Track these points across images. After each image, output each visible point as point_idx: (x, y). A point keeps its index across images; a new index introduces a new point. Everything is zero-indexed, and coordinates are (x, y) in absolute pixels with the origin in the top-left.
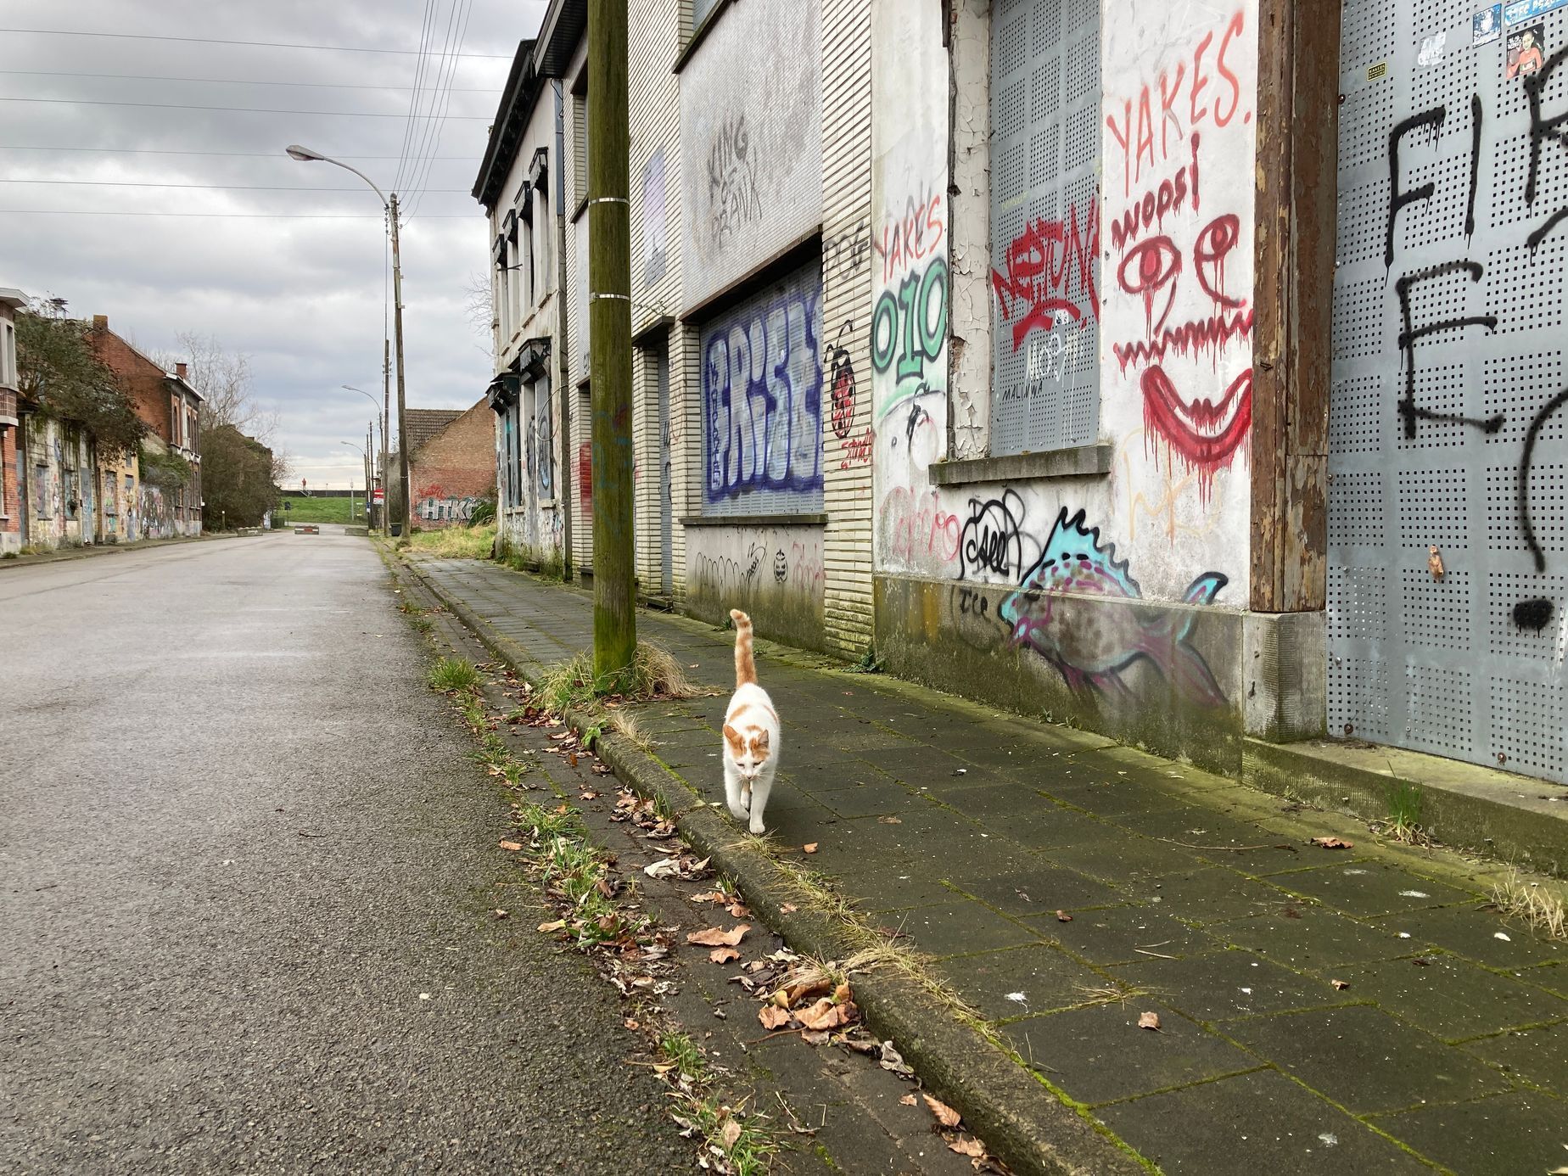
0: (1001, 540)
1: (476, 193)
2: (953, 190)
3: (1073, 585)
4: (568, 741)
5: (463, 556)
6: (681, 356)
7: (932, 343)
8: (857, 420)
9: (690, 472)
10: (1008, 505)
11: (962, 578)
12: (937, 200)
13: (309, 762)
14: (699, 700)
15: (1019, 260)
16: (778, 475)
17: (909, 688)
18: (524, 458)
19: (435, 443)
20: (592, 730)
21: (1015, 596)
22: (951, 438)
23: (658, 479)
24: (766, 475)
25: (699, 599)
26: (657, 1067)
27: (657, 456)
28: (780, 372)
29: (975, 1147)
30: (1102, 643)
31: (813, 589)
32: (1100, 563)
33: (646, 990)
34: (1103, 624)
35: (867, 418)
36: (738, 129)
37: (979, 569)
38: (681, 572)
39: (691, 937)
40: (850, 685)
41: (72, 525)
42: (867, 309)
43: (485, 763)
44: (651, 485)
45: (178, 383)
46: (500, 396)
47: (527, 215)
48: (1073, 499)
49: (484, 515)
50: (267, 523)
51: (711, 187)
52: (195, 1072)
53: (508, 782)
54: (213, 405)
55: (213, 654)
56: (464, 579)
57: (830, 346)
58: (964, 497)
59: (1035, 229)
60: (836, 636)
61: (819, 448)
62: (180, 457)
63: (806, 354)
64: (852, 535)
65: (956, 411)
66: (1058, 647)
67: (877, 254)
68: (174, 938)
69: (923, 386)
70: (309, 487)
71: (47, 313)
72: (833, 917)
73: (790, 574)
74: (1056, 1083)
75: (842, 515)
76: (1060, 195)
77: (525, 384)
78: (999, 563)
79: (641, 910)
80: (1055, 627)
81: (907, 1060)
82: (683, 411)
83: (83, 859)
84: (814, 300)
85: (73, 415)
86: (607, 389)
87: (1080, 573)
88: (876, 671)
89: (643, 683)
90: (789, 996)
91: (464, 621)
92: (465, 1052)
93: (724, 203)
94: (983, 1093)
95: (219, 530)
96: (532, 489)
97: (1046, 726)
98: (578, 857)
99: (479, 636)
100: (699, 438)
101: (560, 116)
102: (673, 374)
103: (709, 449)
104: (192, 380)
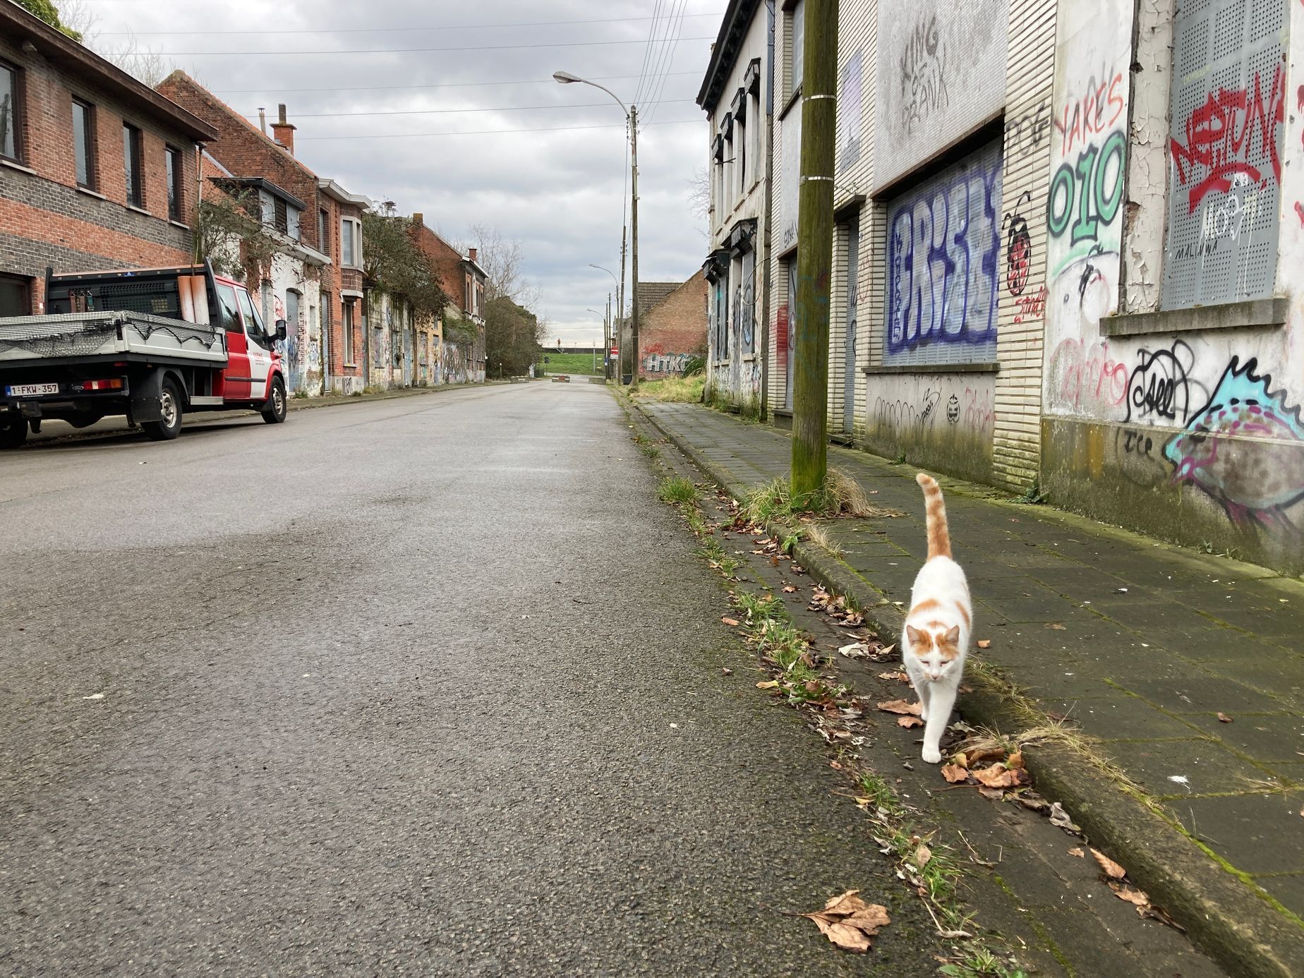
0: (1169, 387)
1: (699, 101)
2: (1135, 67)
3: (1241, 428)
4: (770, 546)
5: (679, 400)
6: (870, 229)
7: (1107, 208)
8: (1031, 280)
9: (874, 328)
10: (1177, 354)
11: (1127, 420)
12: (1119, 78)
13: (577, 549)
14: (880, 519)
15: (1199, 129)
16: (954, 329)
17: (1074, 519)
18: (730, 320)
19: (659, 310)
20: (790, 538)
21: (1180, 437)
22: (1123, 293)
23: (845, 335)
24: (942, 330)
25: (876, 437)
26: (858, 799)
27: (845, 315)
28: (959, 239)
29: (1139, 898)
30: (1269, 481)
31: (983, 429)
32: (1271, 408)
33: (844, 742)
34: (1270, 465)
35: (1041, 277)
36: (930, 29)
37: (1145, 413)
38: (862, 414)
39: (880, 705)
40: (1016, 513)
41: (397, 372)
42: (1046, 180)
43: (706, 558)
44: (838, 340)
45: (470, 263)
46: (713, 269)
47: (741, 118)
48: (1244, 349)
49: (695, 367)
50: (532, 373)
51: (903, 82)
52: (516, 759)
53: (725, 574)
54: (494, 281)
55: (502, 468)
56: (681, 418)
57: (1009, 215)
58: (1135, 346)
59: (1217, 99)
60: (1003, 471)
61: (994, 305)
62: (471, 321)
63: (984, 222)
64: (1022, 382)
65: (1129, 269)
66: (1222, 485)
67: (1057, 130)
68: (493, 666)
69: (1097, 247)
70: (563, 345)
71: (382, 213)
72: (1006, 700)
73: (962, 416)
74: (1218, 852)
75: (1013, 364)
76: (1244, 65)
77: (734, 258)
78: (1166, 407)
79: (837, 681)
80: (1220, 467)
81: (1074, 819)
82: (870, 276)
83: (428, 607)
84: (994, 174)
85: (399, 290)
86: (811, 257)
87: (1249, 417)
88: (1040, 502)
89: (831, 503)
90: (968, 758)
91: (682, 451)
92: (706, 769)
93: (914, 94)
94: (1149, 854)
95: (498, 377)
96: (736, 345)
97: (1206, 556)
98: (785, 635)
99: (695, 462)
100: (882, 299)
101: (772, 30)
102: (862, 244)
103: (891, 308)
104: (480, 262)
